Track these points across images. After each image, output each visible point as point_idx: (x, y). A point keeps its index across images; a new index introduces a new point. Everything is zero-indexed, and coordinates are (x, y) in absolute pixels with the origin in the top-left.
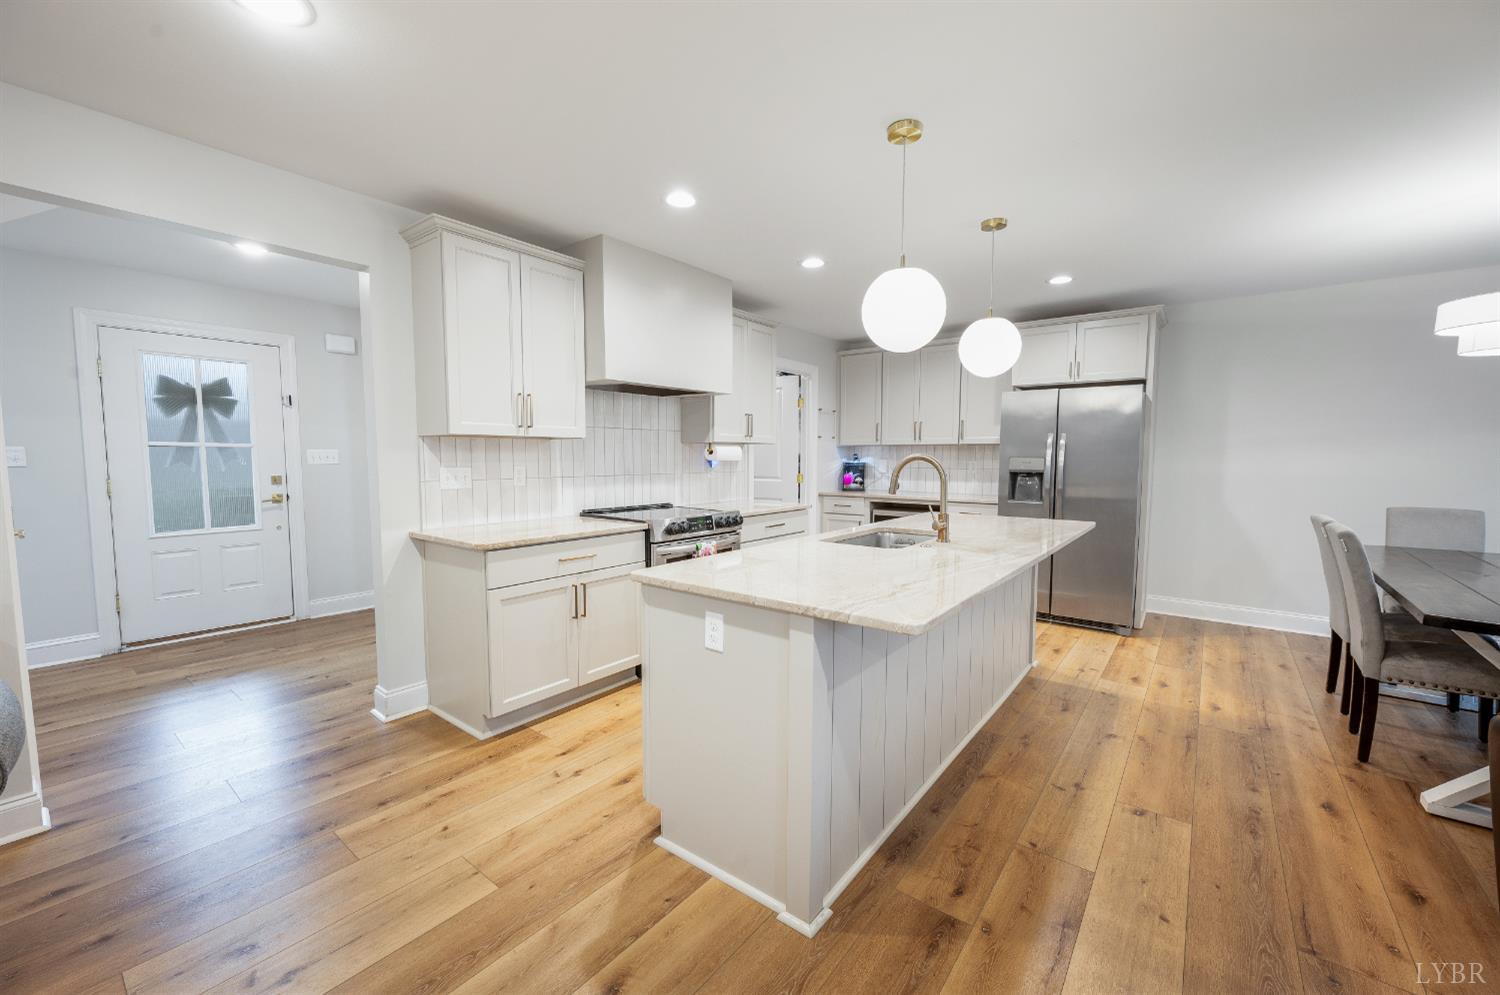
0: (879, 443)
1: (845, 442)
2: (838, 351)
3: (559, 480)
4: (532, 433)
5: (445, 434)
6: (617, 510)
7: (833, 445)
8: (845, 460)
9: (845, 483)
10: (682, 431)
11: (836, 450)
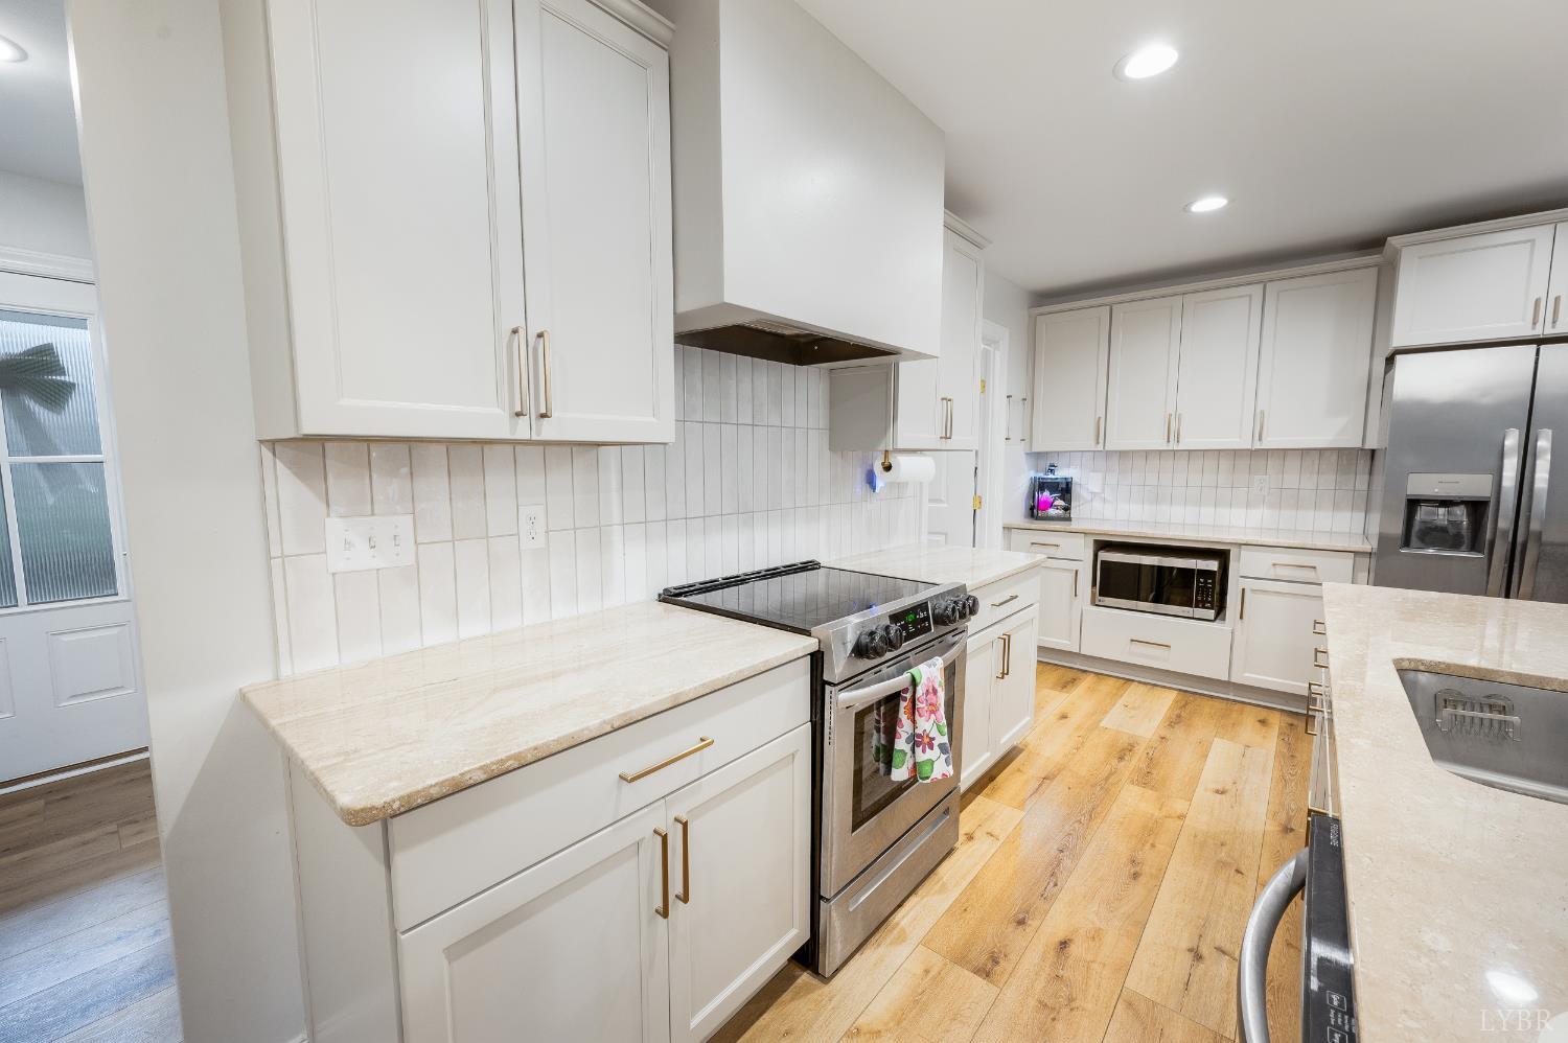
0: (1100, 447)
1: (1036, 449)
2: (1030, 308)
3: (617, 530)
4: (549, 431)
5: (292, 434)
6: (710, 587)
7: (1020, 450)
8: (1033, 474)
9: (1035, 510)
10: (830, 429)
11: (1024, 456)
